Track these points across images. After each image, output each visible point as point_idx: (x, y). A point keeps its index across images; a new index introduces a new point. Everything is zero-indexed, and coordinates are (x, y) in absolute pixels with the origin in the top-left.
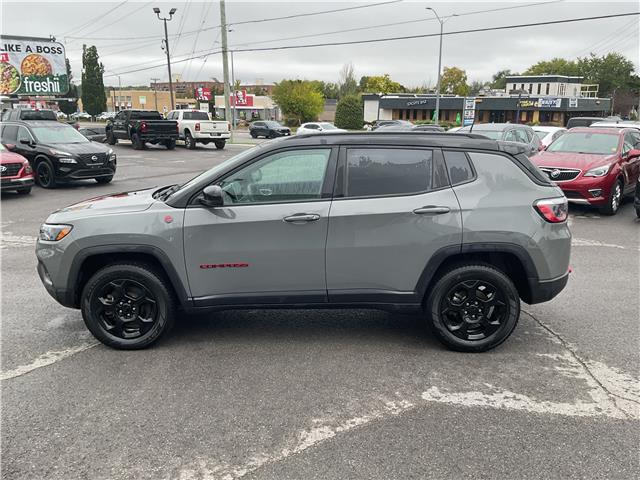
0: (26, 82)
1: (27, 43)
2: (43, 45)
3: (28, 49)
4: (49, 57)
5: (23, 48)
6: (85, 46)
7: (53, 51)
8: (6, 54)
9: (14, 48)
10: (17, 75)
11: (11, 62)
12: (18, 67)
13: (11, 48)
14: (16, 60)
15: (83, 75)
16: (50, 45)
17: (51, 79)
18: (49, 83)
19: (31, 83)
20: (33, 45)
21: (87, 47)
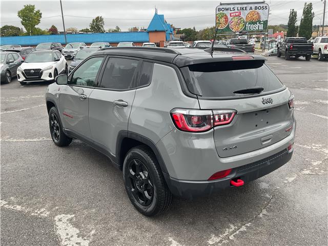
0: (247, 25)
1: (250, 5)
2: (258, 5)
3: (251, 8)
4: (260, 12)
5: (248, 9)
6: (306, 3)
7: (263, 8)
8: (240, 12)
9: (244, 9)
10: (244, 22)
11: (242, 16)
12: (245, 18)
13: (243, 9)
14: (244, 15)
15: (302, 20)
16: (261, 5)
17: (260, 23)
18: (258, 25)
19: (249, 25)
20: (253, 6)
21: (307, 4)
